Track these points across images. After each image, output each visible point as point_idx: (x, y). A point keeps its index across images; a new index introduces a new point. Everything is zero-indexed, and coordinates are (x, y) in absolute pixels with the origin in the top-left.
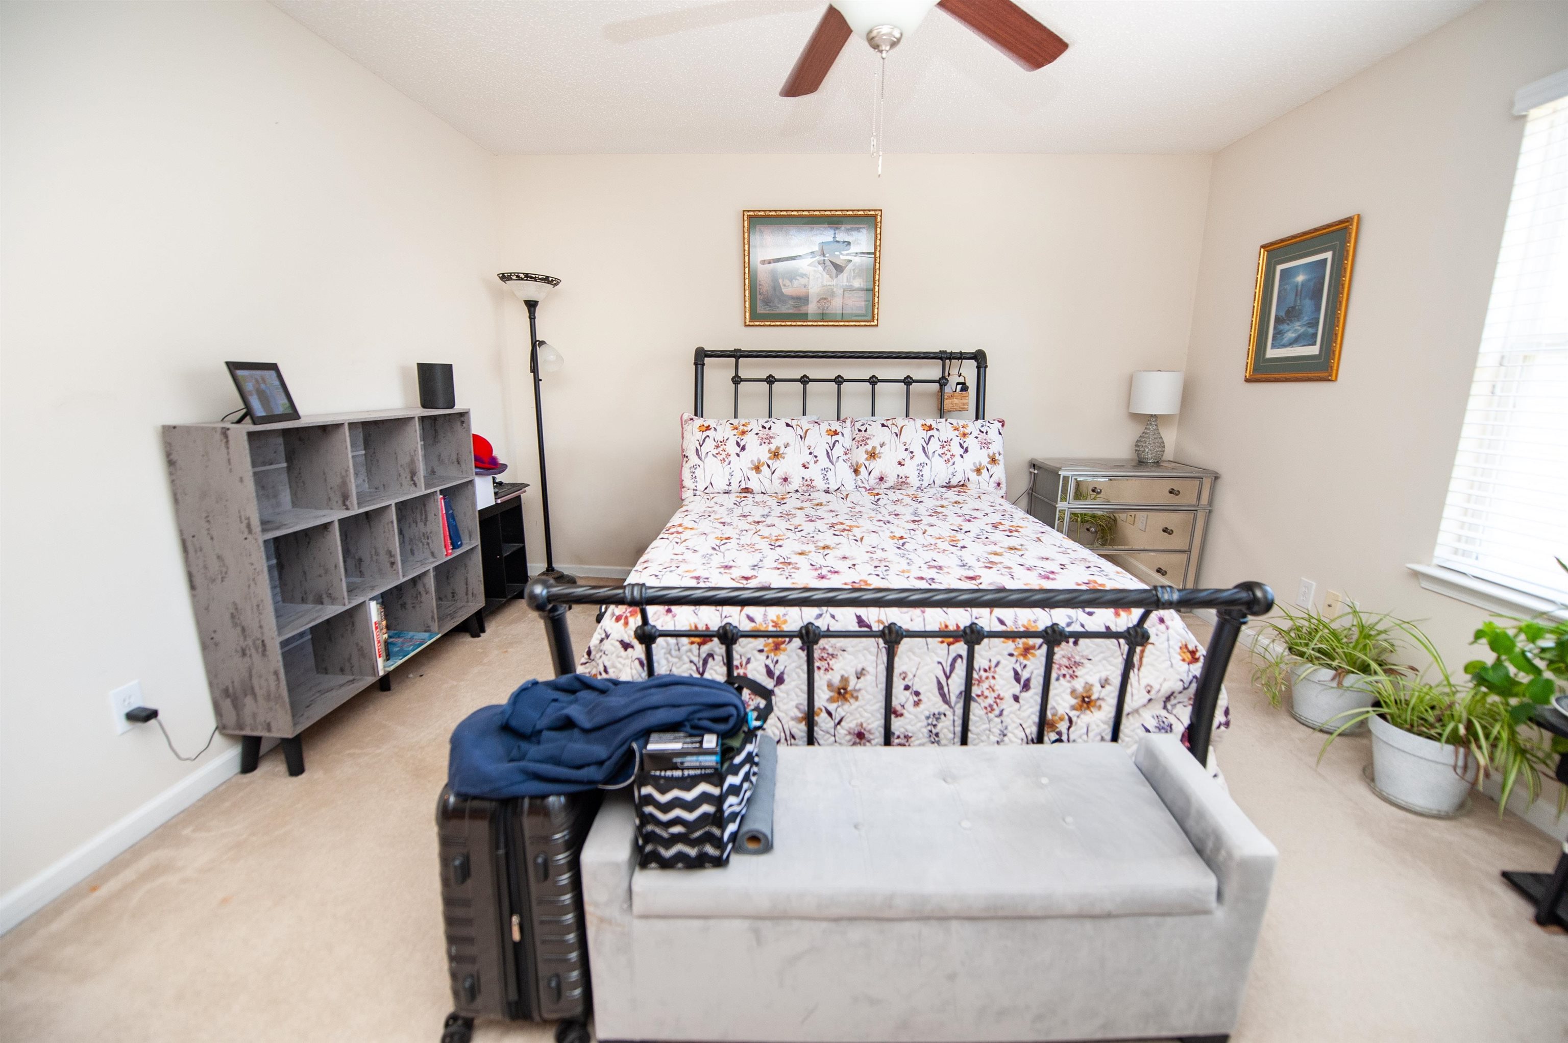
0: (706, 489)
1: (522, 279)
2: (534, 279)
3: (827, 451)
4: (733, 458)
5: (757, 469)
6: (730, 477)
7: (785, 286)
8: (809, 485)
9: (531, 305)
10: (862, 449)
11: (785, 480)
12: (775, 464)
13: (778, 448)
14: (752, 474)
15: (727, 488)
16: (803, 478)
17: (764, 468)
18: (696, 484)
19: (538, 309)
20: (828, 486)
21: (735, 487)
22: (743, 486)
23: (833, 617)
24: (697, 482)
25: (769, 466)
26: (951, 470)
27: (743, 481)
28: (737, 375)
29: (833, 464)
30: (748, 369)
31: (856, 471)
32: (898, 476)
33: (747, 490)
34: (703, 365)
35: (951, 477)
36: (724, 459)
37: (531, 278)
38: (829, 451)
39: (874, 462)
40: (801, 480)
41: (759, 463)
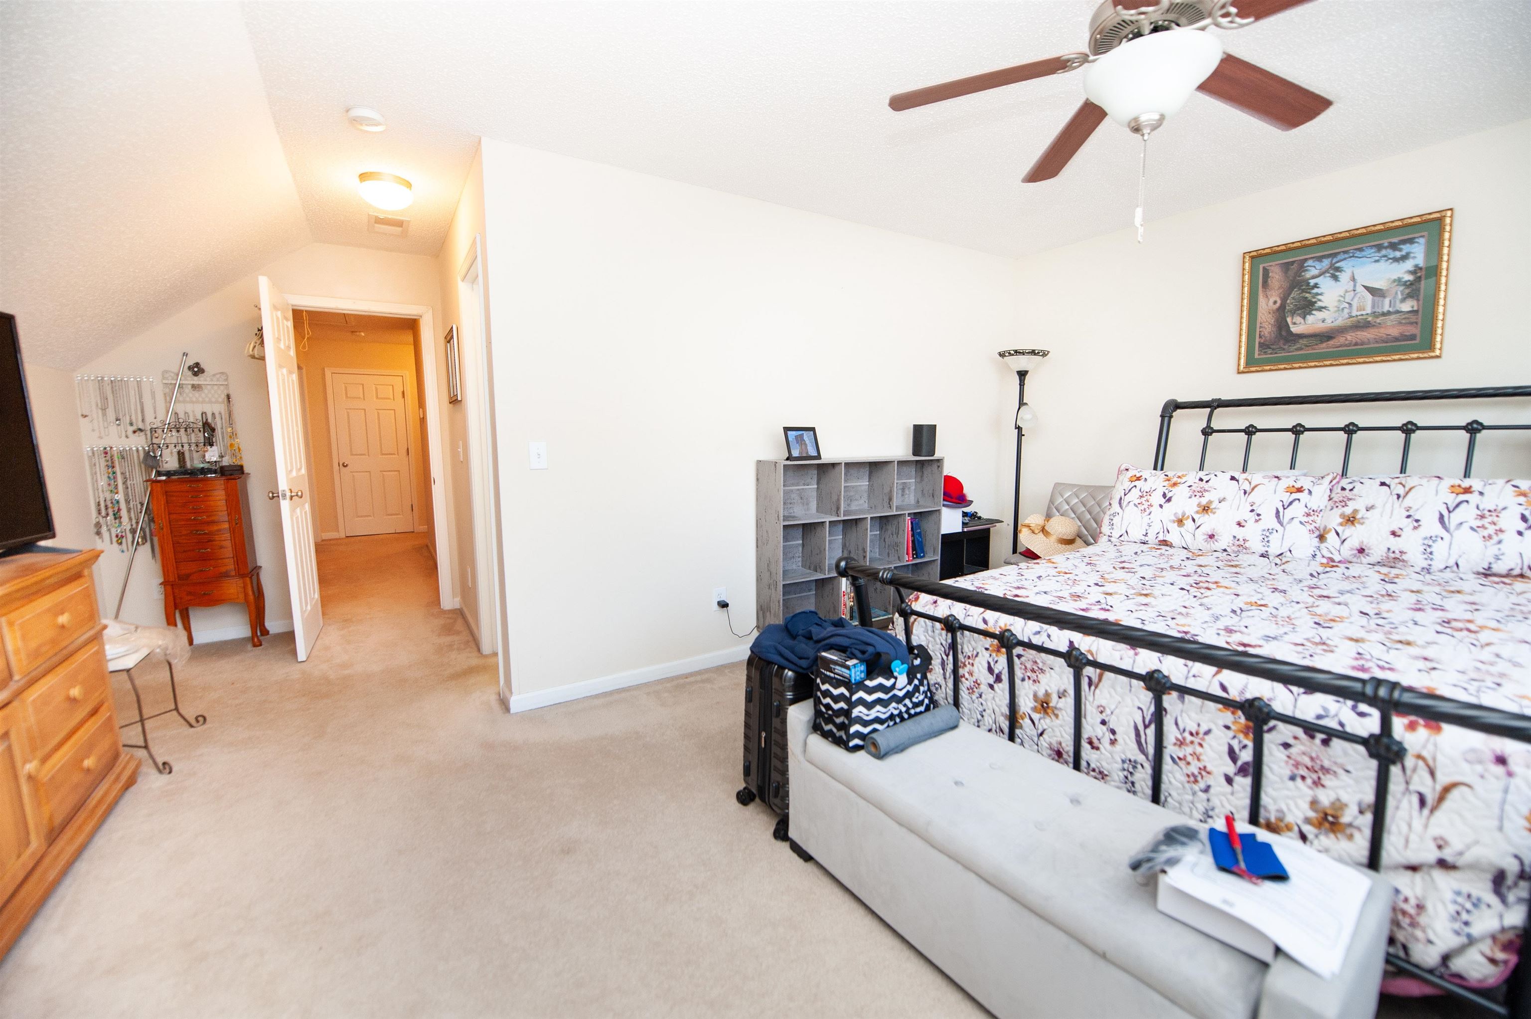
0: (1121, 536)
1: (1013, 355)
3: (1277, 509)
4: (1155, 509)
5: (1180, 522)
6: (1147, 528)
7: (1295, 324)
8: (1242, 546)
9: (1022, 374)
10: (1338, 512)
11: (1212, 536)
12: (1201, 519)
13: (1210, 502)
14: (1173, 527)
15: (1143, 538)
16: (1235, 537)
17: (1189, 523)
18: (1111, 531)
19: (1027, 377)
20: (1267, 549)
21: (1151, 538)
22: (1161, 537)
23: (1049, 636)
24: (1113, 529)
25: (1194, 520)
26: (1493, 550)
27: (1161, 533)
28: (1208, 426)
29: (1282, 525)
30: (1223, 419)
31: (1322, 538)
32: (1389, 549)
33: (1164, 543)
34: (1171, 417)
35: (1492, 560)
36: (1145, 509)
38: (1281, 509)
39: (1353, 528)
40: (1232, 538)
41: (1183, 516)
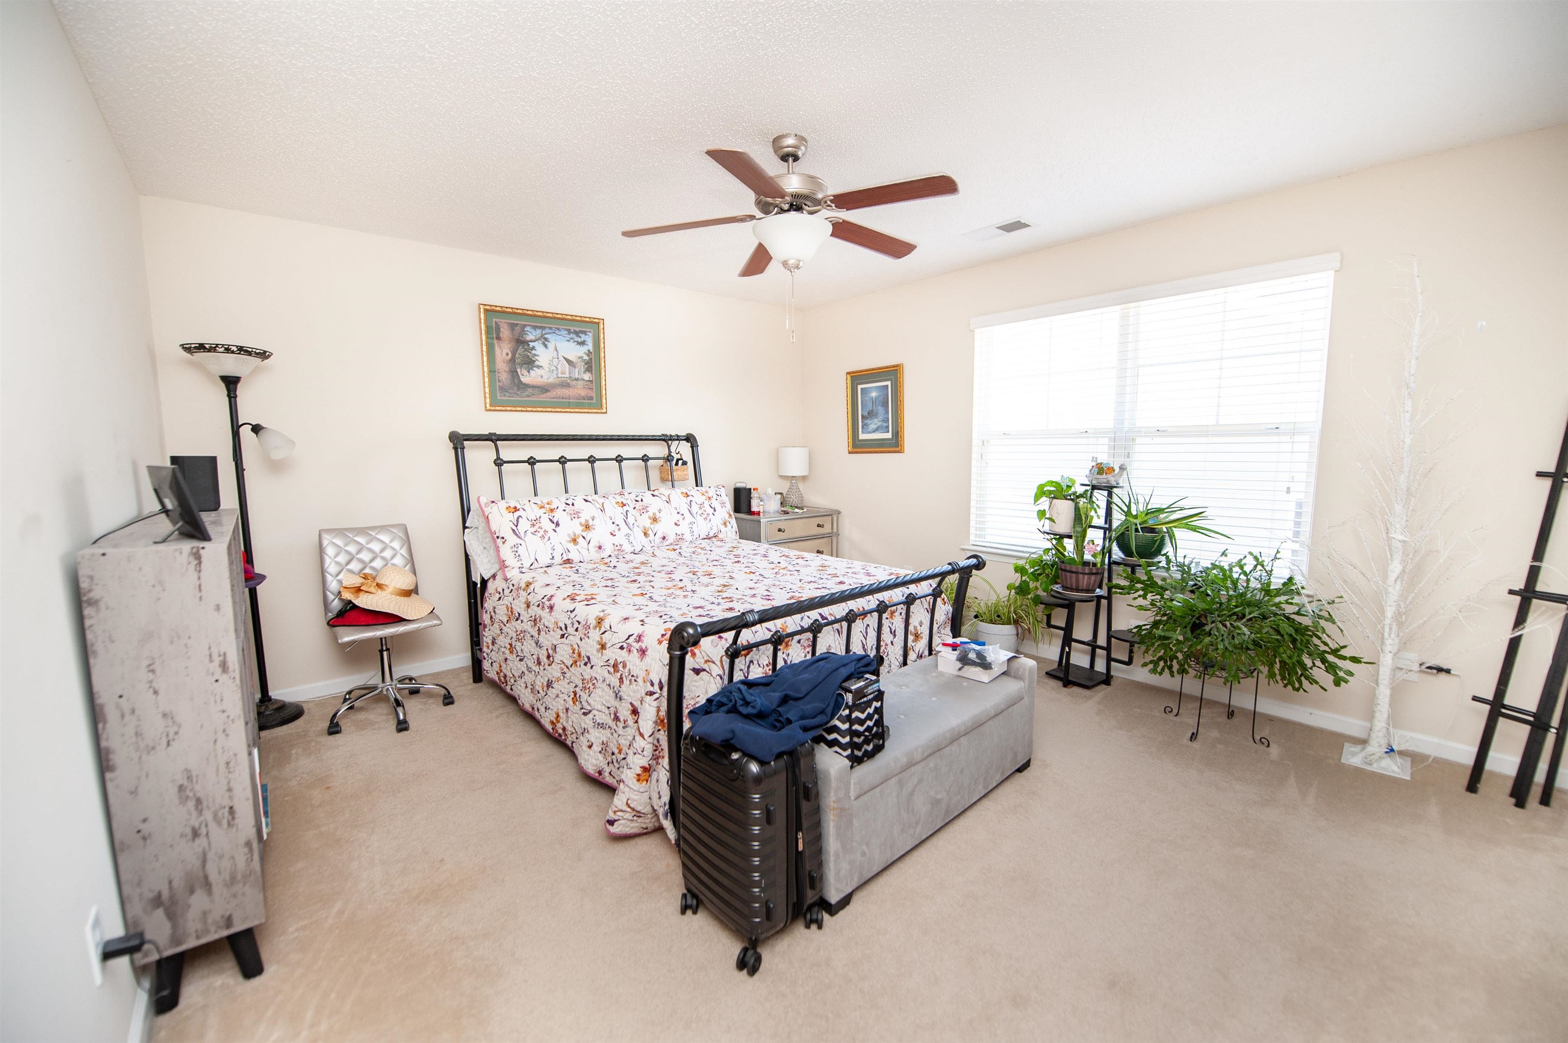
0: (532, 565)
2: (249, 353)
4: (551, 533)
5: (574, 541)
6: (552, 552)
7: (523, 375)
8: (619, 549)
9: (231, 383)
10: (645, 516)
11: (600, 547)
12: (589, 535)
13: (587, 521)
14: (571, 546)
15: (550, 561)
16: (614, 544)
17: (580, 540)
18: (520, 562)
20: (634, 548)
21: (558, 559)
22: (565, 558)
24: (521, 560)
25: (584, 538)
26: (709, 525)
27: (564, 554)
28: (498, 458)
31: (646, 534)
32: (676, 534)
33: (568, 561)
34: (463, 448)
36: (543, 536)
37: (246, 351)
38: (626, 519)
39: (658, 525)
40: (612, 546)
41: (575, 535)
